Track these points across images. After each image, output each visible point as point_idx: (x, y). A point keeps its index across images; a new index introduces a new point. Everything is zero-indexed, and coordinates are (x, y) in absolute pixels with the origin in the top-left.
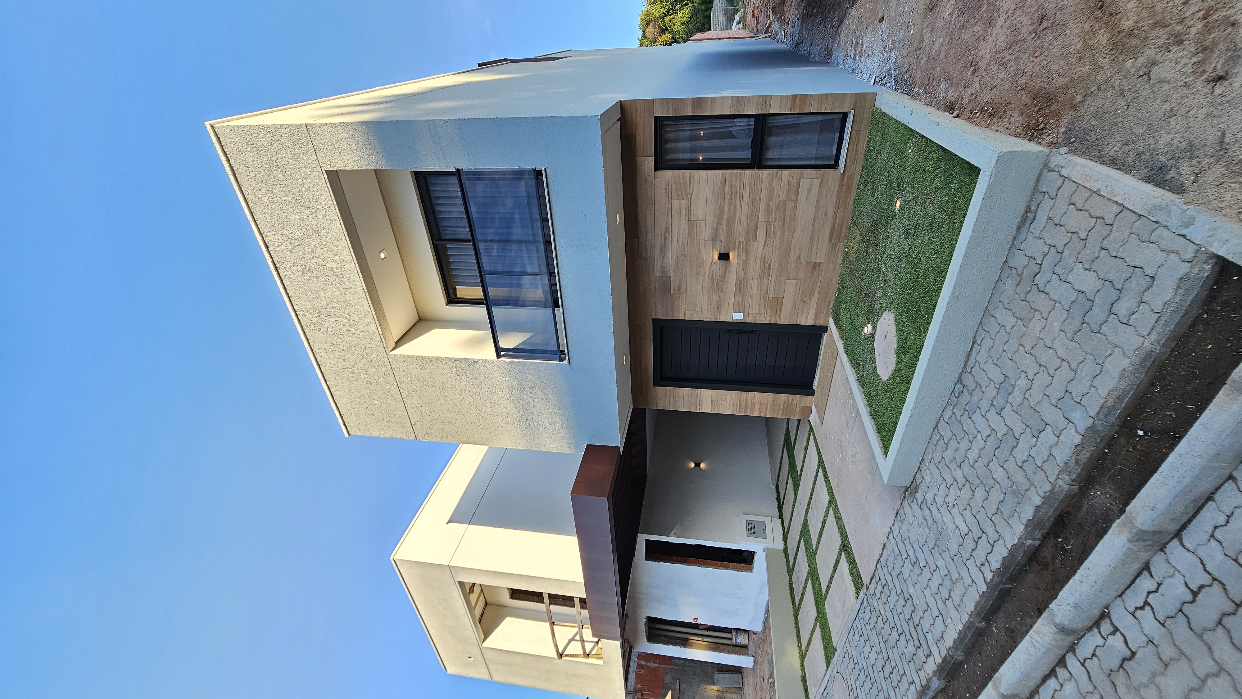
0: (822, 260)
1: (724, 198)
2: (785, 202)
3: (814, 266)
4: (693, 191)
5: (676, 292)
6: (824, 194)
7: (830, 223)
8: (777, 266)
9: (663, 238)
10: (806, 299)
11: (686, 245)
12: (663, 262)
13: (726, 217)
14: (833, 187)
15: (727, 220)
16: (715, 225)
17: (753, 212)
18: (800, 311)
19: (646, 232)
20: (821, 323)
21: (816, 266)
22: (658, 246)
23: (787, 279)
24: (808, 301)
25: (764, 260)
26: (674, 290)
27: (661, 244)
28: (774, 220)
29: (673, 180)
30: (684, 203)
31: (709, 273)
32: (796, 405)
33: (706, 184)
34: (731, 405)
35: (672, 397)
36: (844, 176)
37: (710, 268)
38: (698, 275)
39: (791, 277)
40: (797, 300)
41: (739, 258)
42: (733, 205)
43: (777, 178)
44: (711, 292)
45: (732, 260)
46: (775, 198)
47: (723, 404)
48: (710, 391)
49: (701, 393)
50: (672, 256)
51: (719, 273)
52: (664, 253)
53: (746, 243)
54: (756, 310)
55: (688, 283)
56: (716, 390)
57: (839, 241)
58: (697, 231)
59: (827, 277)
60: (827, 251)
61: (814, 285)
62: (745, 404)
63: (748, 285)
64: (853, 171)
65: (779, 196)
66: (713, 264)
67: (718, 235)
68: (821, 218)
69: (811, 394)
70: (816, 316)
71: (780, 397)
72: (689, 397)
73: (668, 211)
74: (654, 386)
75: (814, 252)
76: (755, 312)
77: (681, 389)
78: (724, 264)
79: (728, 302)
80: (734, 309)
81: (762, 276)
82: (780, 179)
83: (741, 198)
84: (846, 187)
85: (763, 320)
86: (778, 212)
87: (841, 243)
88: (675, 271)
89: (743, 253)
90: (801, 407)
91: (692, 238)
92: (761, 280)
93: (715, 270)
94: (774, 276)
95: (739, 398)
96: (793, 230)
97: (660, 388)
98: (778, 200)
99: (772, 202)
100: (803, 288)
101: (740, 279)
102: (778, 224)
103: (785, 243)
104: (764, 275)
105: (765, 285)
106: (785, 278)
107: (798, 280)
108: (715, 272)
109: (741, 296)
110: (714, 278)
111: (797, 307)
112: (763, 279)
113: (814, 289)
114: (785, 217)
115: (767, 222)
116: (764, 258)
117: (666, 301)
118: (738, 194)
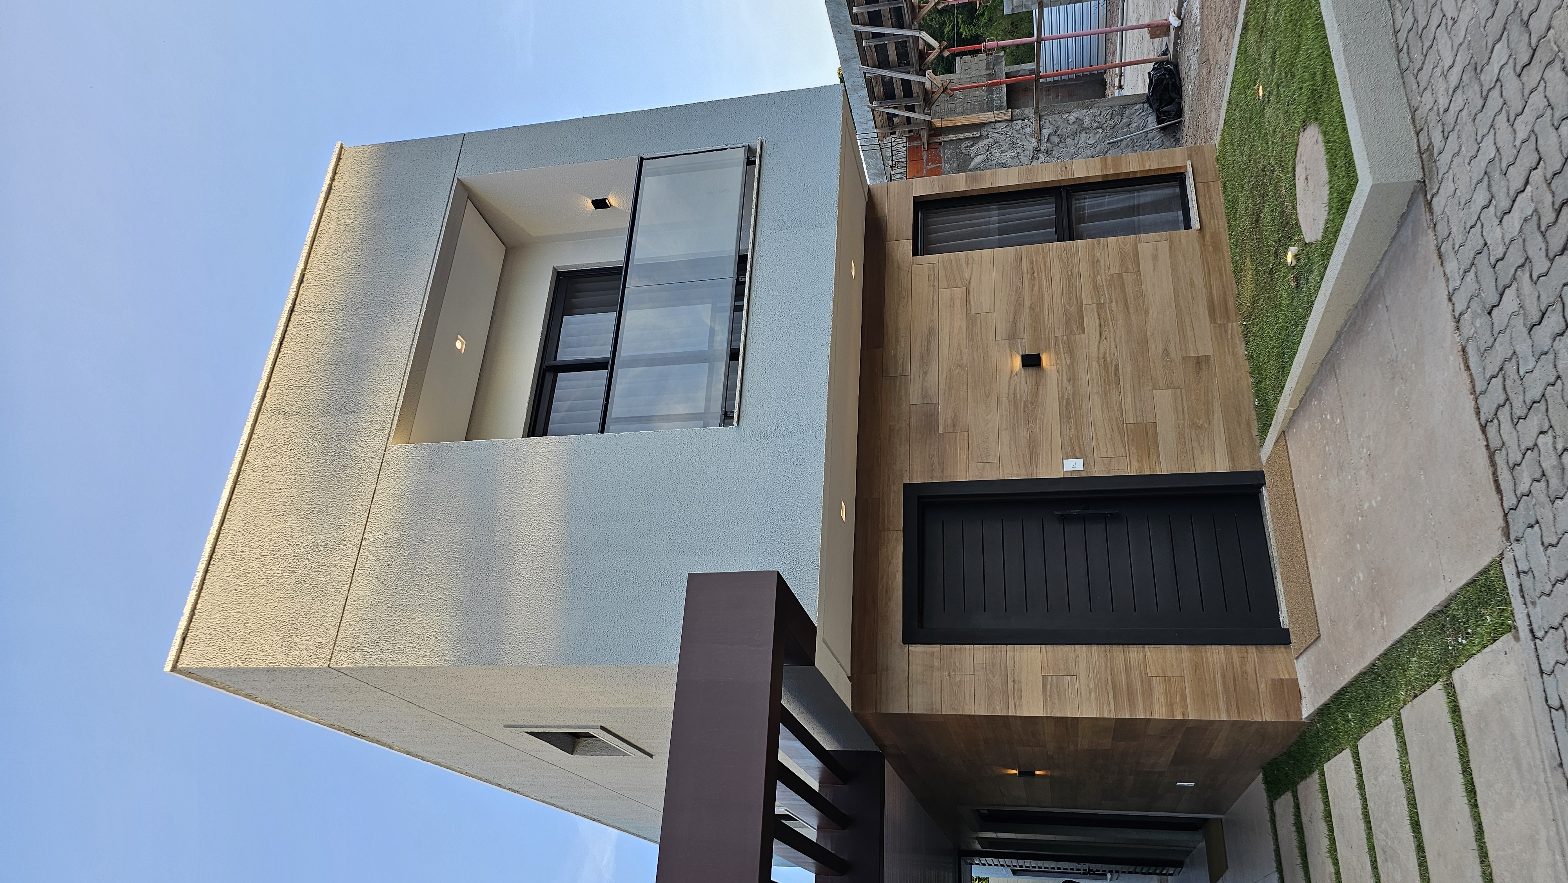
0: (1209, 352)
1: (1022, 279)
2: (1120, 275)
3: (1198, 362)
4: (972, 274)
5: (949, 430)
6: (1181, 258)
7: (1205, 297)
8: (1129, 368)
9: (925, 344)
10: (1201, 422)
11: (964, 350)
12: (924, 379)
13: (1027, 304)
14: (1191, 249)
15: (1030, 308)
16: (1012, 316)
17: (1070, 293)
19: (897, 337)
20: (1246, 465)
21: (1200, 362)
22: (916, 355)
23: (1154, 388)
24: (1206, 426)
25: (1105, 361)
26: (945, 427)
27: (921, 353)
28: (1108, 301)
29: (941, 265)
30: (959, 292)
31: (1007, 392)
32: (1254, 675)
33: (992, 263)
34: (1092, 687)
35: (947, 673)
36: (1204, 234)
37: (1009, 382)
38: (988, 397)
39: (1161, 385)
40: (1184, 424)
41: (1058, 361)
42: (1037, 285)
43: (1101, 246)
44: (1014, 424)
45: (1047, 365)
46: (1103, 271)
47: (1073, 684)
48: (1035, 647)
49: (1014, 656)
50: (940, 370)
51: (1026, 391)
52: (926, 365)
53: (1067, 338)
54: (1107, 452)
55: (970, 412)
56: (1049, 647)
57: (1229, 321)
58: (981, 328)
59: (1228, 378)
60: (1213, 337)
61: (1208, 394)
62: (1127, 682)
63: (1084, 406)
64: (1215, 227)
65: (1109, 268)
66: (1013, 375)
67: (1018, 330)
68: (1186, 290)
69: (1282, 638)
70: (1231, 452)
71: (1209, 654)
72: (988, 672)
73: (933, 304)
74: (904, 643)
75: (1190, 342)
76: (1105, 454)
77: (968, 650)
78: (1034, 374)
79: (1050, 438)
80: (1064, 453)
81: (1105, 388)
82: (1106, 247)
83: (1049, 275)
84: (1212, 247)
85: (1126, 470)
86: (1113, 289)
87: (1232, 322)
88: (946, 393)
89: (1064, 354)
90: (1270, 682)
91: (975, 338)
92: (1106, 395)
93: (1018, 385)
94: (1128, 386)
95: (1109, 666)
96: (1143, 312)
97: (918, 649)
98: (1109, 274)
99: (1099, 277)
100: (1190, 404)
101: (1066, 397)
102: (1117, 305)
103: (1136, 331)
104: (1109, 386)
105: (1114, 401)
106: (1150, 388)
107: (1174, 388)
108: (1018, 388)
109: (1073, 427)
110: (1018, 398)
111: (1186, 437)
112: (1110, 393)
113: (1210, 402)
114: (1126, 294)
115: (1097, 304)
116: (1104, 358)
117: (930, 448)
118: (1043, 271)
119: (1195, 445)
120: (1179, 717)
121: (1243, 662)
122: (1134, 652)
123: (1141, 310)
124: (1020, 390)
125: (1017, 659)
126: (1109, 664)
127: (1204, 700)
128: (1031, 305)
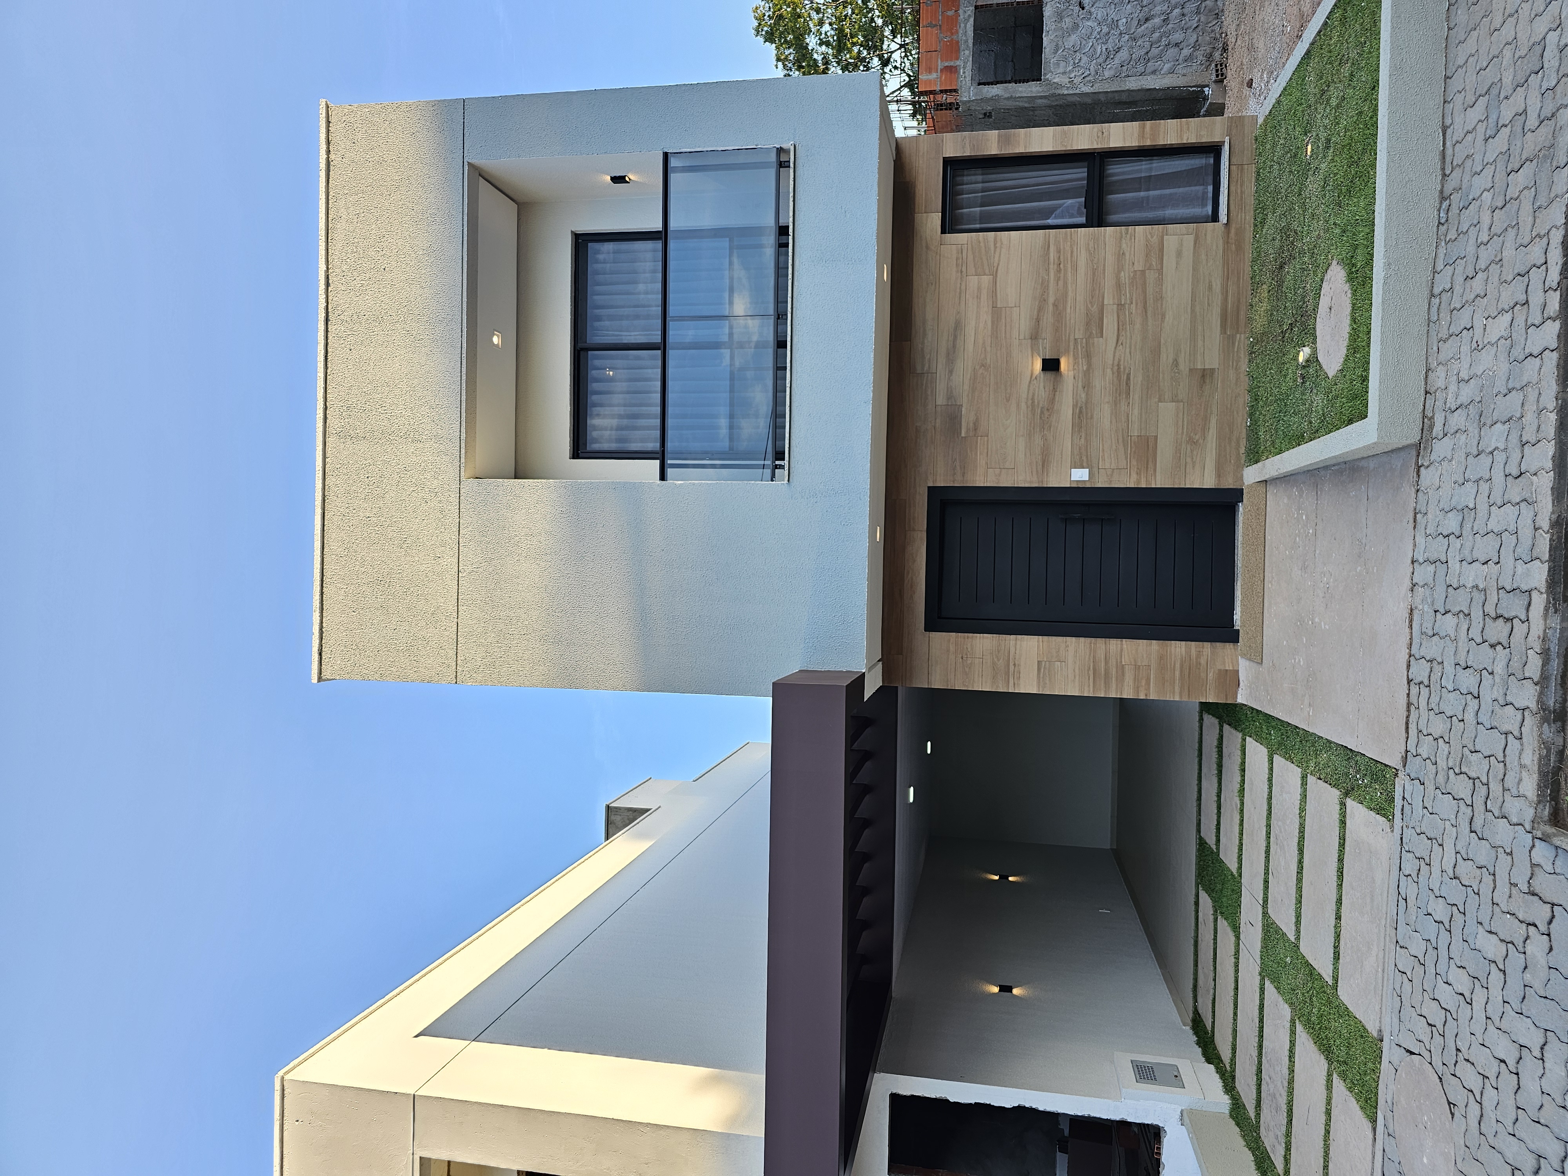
0: (1215, 365)
1: (1048, 270)
2: (1143, 272)
3: (1203, 376)
4: (999, 260)
5: (971, 433)
6: (1203, 257)
7: (1219, 303)
8: (1140, 379)
9: (951, 339)
10: (1197, 437)
11: (988, 349)
12: (949, 379)
13: (1051, 300)
14: (1214, 247)
15: (1055, 305)
16: (1036, 313)
17: (1094, 290)
19: (925, 330)
20: (1229, 483)
21: (1205, 376)
22: (943, 352)
23: (1160, 401)
24: (1201, 441)
25: (1119, 368)
26: (968, 430)
27: (948, 349)
28: (1128, 302)
29: (970, 246)
30: (986, 280)
31: (1026, 397)
32: (1205, 666)
33: (1020, 249)
34: (1077, 671)
35: (960, 656)
36: (1229, 229)
37: (1029, 386)
38: (1008, 400)
39: (1166, 397)
40: (1182, 438)
41: (1076, 367)
42: (1062, 278)
43: (1128, 236)
44: (1030, 431)
45: (1065, 370)
46: (1127, 266)
47: (1061, 669)
48: (1034, 638)
49: (1016, 644)
50: (965, 368)
51: (1044, 396)
52: (952, 363)
53: (1086, 341)
54: (1111, 463)
55: (991, 416)
56: (1046, 638)
57: (1237, 332)
58: (1006, 324)
59: (1227, 394)
60: (1221, 349)
61: (1207, 409)
62: (1105, 668)
63: (1095, 415)
64: (1241, 221)
65: (1133, 264)
66: (1032, 379)
67: (1040, 329)
68: (1203, 296)
69: (1233, 637)
70: (1219, 466)
71: (1173, 647)
72: (994, 656)
73: (960, 293)
74: (925, 631)
75: (1199, 353)
76: (1109, 466)
77: (978, 638)
78: (1052, 379)
79: (1061, 447)
80: (1073, 463)
81: (1116, 398)
82: (1133, 238)
83: (1075, 268)
84: (1235, 245)
85: (1125, 482)
86: (1135, 288)
87: (1240, 334)
88: (970, 395)
89: (1082, 358)
90: (1217, 672)
91: (999, 335)
92: (1116, 405)
93: (1037, 390)
94: (1137, 397)
95: (1092, 655)
96: (1160, 317)
97: (936, 636)
98: (1132, 270)
99: (1123, 273)
100: (1190, 418)
101: (1079, 405)
102: (1136, 307)
103: (1151, 337)
104: (1120, 395)
105: (1123, 412)
106: (1157, 400)
107: (1178, 401)
108: (1037, 392)
109: (1083, 437)
110: (1036, 403)
111: (1182, 452)
112: (1120, 403)
113: (1209, 416)
114: (1146, 295)
115: (1118, 305)
116: (1118, 365)
117: (953, 451)
118: (1069, 263)
119: (1189, 460)
120: (1142, 697)
121: (1199, 656)
122: (1114, 644)
123: (1158, 314)
124: (1038, 396)
125: (1018, 647)
126: (1092, 653)
127: (1164, 684)
128: (1055, 301)
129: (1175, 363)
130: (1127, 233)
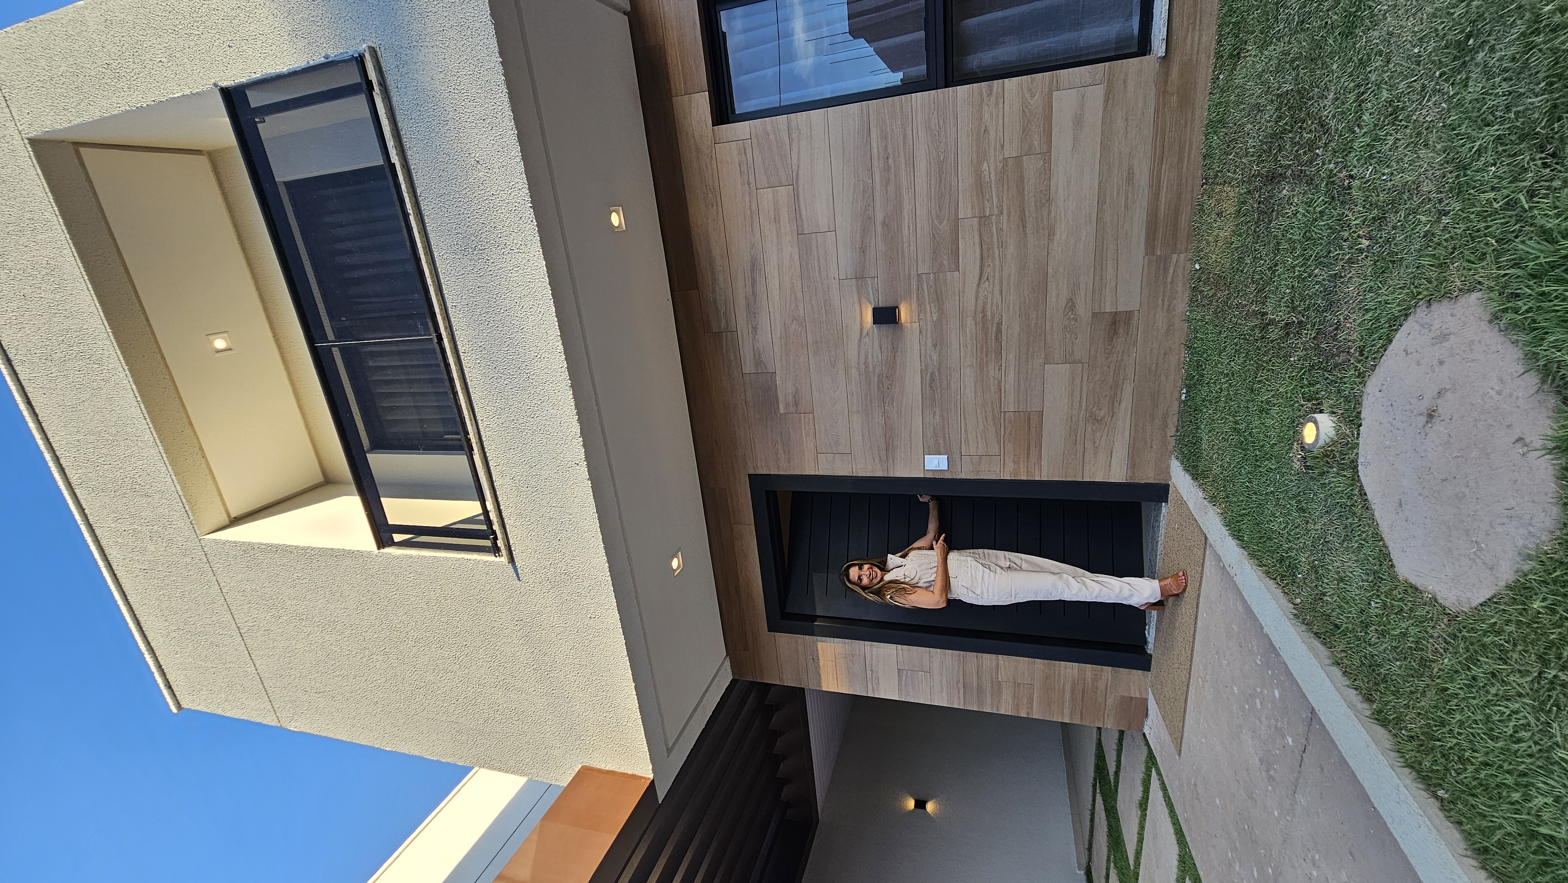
0: (1134, 305)
1: (870, 169)
2: (1018, 159)
3: (1114, 323)
4: (799, 159)
5: (792, 409)
6: (1120, 123)
7: (1145, 204)
8: (1017, 330)
9: (749, 283)
10: (1102, 413)
11: (799, 295)
12: (754, 339)
13: (879, 217)
14: (1140, 105)
15: (884, 224)
16: (858, 238)
17: (941, 195)
18: (1088, 445)
19: (713, 273)
20: (1147, 476)
21: (1117, 323)
22: (741, 302)
23: (1047, 361)
24: (1108, 418)
25: (985, 316)
26: (787, 405)
27: (747, 299)
28: (996, 212)
29: (755, 142)
30: (784, 193)
31: (856, 360)
32: (1103, 692)
33: (827, 137)
34: (944, 683)
36: (1169, 65)
37: (859, 346)
38: (833, 366)
39: (1056, 356)
40: (1079, 415)
41: (921, 316)
42: (893, 181)
43: (993, 99)
44: (866, 406)
45: (906, 323)
46: (992, 151)
47: (926, 680)
48: (891, 644)
49: (872, 650)
50: (772, 325)
51: (880, 359)
52: (755, 317)
53: (935, 277)
54: (977, 448)
55: (814, 386)
56: (905, 647)
57: (1174, 251)
59: (1152, 349)
60: (1144, 279)
61: (1119, 373)
62: (978, 683)
63: (952, 384)
64: (1192, 50)
65: (1003, 146)
66: (863, 336)
67: (868, 262)
68: (1118, 194)
69: (1143, 664)
70: (1133, 457)
71: (1062, 669)
72: (848, 661)
73: (751, 217)
74: (769, 631)
75: (1108, 288)
76: (975, 451)
77: (830, 641)
78: (889, 334)
79: (909, 426)
80: (925, 446)
81: (982, 359)
82: (1001, 101)
83: (911, 163)
84: (1178, 96)
85: (998, 472)
86: (1006, 188)
87: (1179, 255)
88: (783, 359)
89: (929, 304)
90: (1119, 699)
91: (811, 274)
92: (981, 369)
93: (870, 349)
94: (1011, 357)
95: (961, 665)
96: (1046, 232)
97: (782, 637)
98: (1001, 158)
99: (986, 164)
100: (1092, 384)
101: (930, 370)
102: (1009, 220)
103: (1032, 267)
104: (987, 355)
105: (992, 380)
106: (1042, 360)
107: (1074, 362)
108: (870, 354)
109: (937, 412)
110: (871, 369)
111: (1079, 434)
112: (987, 367)
113: (1120, 383)
114: (1024, 198)
115: (980, 217)
116: (984, 311)
117: (772, 431)
118: (902, 154)
120: (1023, 714)
121: (1096, 679)
122: (988, 659)
123: (1043, 229)
124: (873, 359)
125: (874, 653)
126: (961, 668)
127: (1050, 706)
128: (885, 218)
129: (1070, 304)
130: (990, 94)
